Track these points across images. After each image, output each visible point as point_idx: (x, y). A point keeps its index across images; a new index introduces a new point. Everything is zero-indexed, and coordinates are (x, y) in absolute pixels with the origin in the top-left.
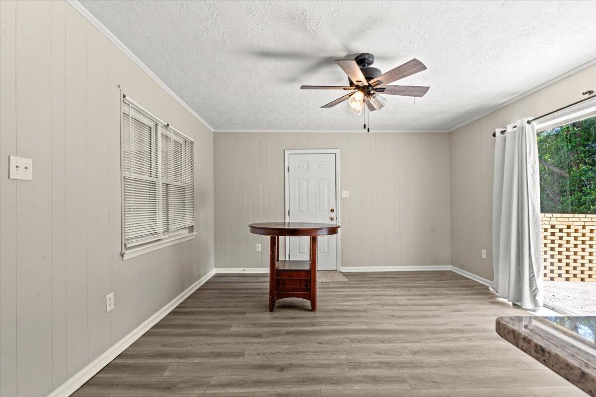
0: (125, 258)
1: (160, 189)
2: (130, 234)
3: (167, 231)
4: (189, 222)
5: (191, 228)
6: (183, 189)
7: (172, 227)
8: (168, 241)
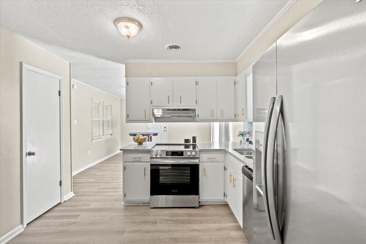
0: (93, 142)
1: (101, 122)
2: (94, 136)
3: (103, 135)
4: (110, 132)
5: (111, 134)
6: (108, 121)
7: (105, 134)
8: (104, 138)
